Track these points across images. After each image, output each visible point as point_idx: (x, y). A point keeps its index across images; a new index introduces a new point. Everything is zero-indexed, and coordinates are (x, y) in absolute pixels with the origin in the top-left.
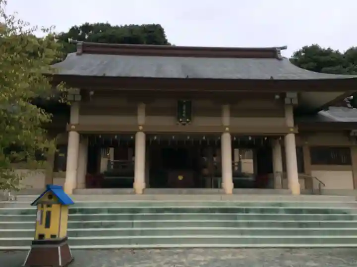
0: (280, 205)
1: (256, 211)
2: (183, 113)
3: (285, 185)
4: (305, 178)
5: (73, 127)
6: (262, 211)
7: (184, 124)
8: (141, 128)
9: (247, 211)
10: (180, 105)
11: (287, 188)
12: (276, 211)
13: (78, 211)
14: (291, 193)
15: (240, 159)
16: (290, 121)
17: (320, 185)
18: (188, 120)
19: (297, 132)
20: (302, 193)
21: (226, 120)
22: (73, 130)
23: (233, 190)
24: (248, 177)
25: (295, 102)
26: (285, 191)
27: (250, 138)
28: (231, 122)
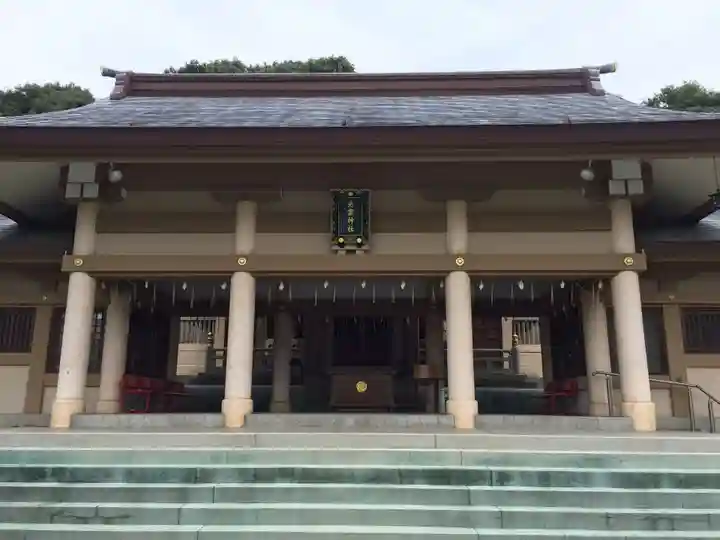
0: (598, 461)
1: (526, 477)
2: (348, 225)
3: (617, 407)
4: (671, 389)
5: (79, 262)
6: (545, 478)
7: (348, 251)
8: (242, 261)
9: (504, 478)
10: (340, 202)
11: (621, 415)
12: (586, 479)
13: (49, 473)
14: (630, 428)
15: (514, 343)
16: (624, 239)
17: (710, 405)
18: (359, 240)
19: (645, 267)
20: (661, 428)
21: (458, 239)
22: (79, 269)
23: (475, 417)
24: (533, 385)
25: (637, 188)
26: (615, 422)
27: (521, 286)
28: (469, 244)
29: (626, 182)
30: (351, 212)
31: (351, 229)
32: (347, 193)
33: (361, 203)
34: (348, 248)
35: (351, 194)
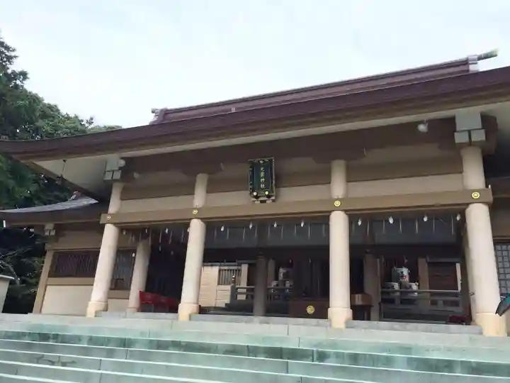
1: (339, 356)
2: (260, 183)
5: (109, 218)
7: (262, 202)
10: (255, 168)
18: (267, 193)
19: (491, 199)
21: (338, 187)
25: (479, 136)
27: (391, 221)
28: (347, 190)
29: (469, 132)
30: (262, 174)
31: (262, 186)
32: (259, 161)
33: (268, 167)
34: (262, 199)
35: (261, 162)
